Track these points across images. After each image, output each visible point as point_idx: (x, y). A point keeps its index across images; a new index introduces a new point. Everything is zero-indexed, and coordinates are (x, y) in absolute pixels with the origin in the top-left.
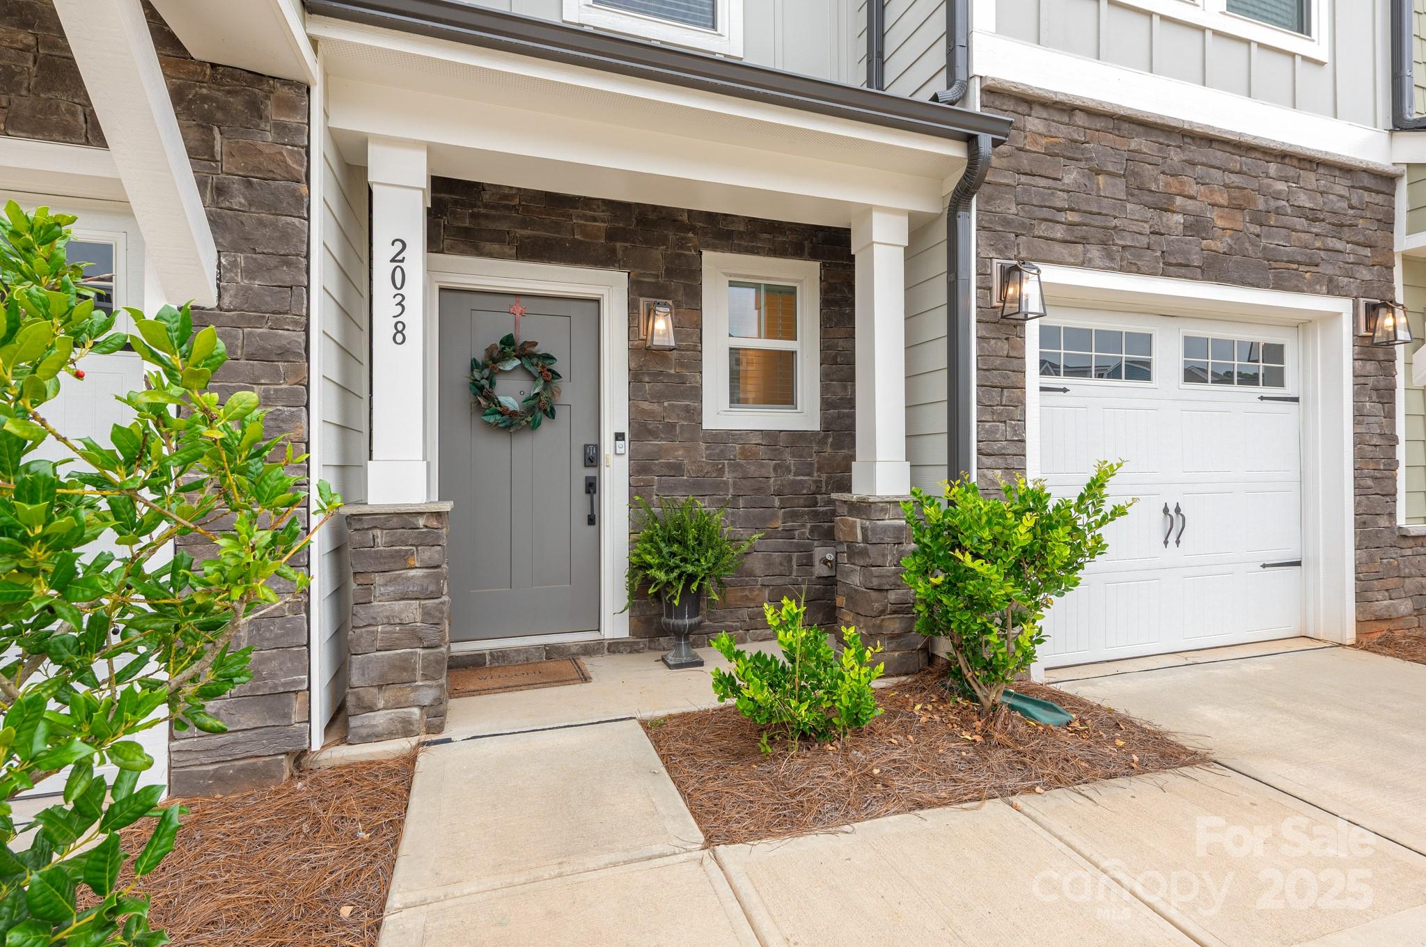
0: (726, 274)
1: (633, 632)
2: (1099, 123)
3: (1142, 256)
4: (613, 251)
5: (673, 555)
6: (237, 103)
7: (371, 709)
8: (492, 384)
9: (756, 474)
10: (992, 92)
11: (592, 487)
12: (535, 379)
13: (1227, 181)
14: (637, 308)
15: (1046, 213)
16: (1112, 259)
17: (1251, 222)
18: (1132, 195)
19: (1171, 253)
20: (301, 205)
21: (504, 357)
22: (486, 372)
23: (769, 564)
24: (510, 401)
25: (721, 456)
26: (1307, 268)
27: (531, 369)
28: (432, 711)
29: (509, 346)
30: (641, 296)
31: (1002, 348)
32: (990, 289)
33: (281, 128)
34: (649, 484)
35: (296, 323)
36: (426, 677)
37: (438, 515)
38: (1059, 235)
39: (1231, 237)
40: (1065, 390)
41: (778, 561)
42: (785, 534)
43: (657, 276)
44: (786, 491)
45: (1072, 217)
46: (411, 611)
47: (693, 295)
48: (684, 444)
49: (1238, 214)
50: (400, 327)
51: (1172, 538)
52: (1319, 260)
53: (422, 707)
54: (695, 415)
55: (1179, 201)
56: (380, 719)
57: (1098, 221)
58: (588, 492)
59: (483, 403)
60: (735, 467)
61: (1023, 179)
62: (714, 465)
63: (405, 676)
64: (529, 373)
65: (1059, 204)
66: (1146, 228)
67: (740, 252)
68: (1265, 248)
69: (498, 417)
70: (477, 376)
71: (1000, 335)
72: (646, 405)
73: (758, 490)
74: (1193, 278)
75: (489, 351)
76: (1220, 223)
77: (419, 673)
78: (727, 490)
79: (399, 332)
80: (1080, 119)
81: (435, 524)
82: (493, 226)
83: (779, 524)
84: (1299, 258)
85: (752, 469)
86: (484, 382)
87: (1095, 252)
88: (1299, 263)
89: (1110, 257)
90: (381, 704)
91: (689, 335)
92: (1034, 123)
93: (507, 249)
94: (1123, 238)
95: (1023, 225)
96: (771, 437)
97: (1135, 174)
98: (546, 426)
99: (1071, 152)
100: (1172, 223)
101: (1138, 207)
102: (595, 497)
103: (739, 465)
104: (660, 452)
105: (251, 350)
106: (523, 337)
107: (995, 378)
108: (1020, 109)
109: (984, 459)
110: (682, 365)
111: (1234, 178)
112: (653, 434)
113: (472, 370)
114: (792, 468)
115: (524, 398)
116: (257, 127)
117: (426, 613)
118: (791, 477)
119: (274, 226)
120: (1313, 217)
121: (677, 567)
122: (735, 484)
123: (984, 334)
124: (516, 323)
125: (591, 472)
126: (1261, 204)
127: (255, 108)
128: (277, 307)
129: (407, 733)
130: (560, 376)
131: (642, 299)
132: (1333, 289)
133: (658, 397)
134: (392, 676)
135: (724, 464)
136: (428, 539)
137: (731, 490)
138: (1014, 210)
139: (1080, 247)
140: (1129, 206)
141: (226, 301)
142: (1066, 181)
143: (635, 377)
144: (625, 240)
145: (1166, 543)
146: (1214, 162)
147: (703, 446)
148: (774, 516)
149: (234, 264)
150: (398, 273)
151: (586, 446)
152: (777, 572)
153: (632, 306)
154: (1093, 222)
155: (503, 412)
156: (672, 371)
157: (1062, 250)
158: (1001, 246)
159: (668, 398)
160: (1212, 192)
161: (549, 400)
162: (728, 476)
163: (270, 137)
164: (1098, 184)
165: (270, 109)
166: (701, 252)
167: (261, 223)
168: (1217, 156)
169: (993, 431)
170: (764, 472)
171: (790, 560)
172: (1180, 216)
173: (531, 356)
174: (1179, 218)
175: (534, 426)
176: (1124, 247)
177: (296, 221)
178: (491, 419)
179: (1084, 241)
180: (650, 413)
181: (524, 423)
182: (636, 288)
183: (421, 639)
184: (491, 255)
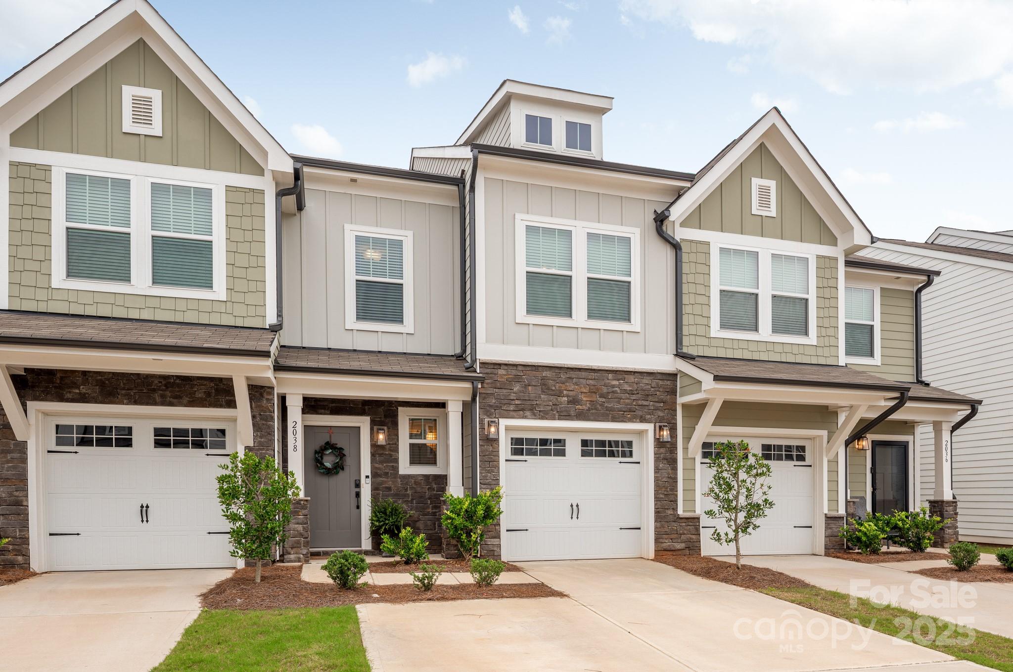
0: (408, 416)
1: (373, 548)
2: (528, 369)
3: (548, 413)
4: (364, 410)
5: (381, 517)
6: (257, 394)
7: (290, 554)
8: (322, 459)
9: (420, 491)
10: (484, 364)
11: (358, 495)
12: (337, 456)
13: (588, 383)
14: (373, 430)
15: (506, 401)
16: (535, 416)
17: (600, 397)
18: (544, 392)
19: (561, 412)
20: (272, 418)
21: (326, 449)
22: (320, 455)
23: (426, 525)
24: (328, 465)
25: (407, 484)
26: (629, 413)
27: (335, 453)
28: (306, 556)
29: (329, 445)
30: (375, 425)
31: (489, 449)
32: (485, 429)
33: (268, 400)
34: (378, 494)
35: (271, 449)
36: (304, 546)
37: (307, 500)
38: (512, 409)
39: (589, 404)
40: (526, 461)
41: (429, 524)
42: (433, 514)
43: (381, 418)
44: (433, 498)
45: (517, 402)
46: (300, 528)
47: (395, 424)
48: (392, 480)
49: (594, 395)
50: (295, 446)
51: (575, 516)
52: (635, 410)
53: (303, 555)
54: (396, 469)
55: (565, 392)
56: (292, 557)
57: (529, 403)
58: (356, 497)
59: (319, 465)
60: (412, 488)
61: (497, 390)
62: (403, 487)
63: (298, 545)
64: (335, 454)
65: (512, 398)
66: (551, 403)
67: (413, 407)
68: (606, 407)
69: (324, 470)
70: (317, 456)
71: (488, 444)
72: (377, 465)
73: (421, 497)
74: (572, 420)
75: (321, 447)
76: (584, 399)
77: (302, 545)
78: (409, 497)
79: (295, 448)
80: (520, 368)
81: (306, 503)
82: (322, 404)
83: (430, 510)
84: (624, 410)
85: (419, 489)
86: (319, 458)
87: (528, 413)
88: (624, 412)
89: (534, 415)
90: (292, 553)
91: (393, 439)
92: (501, 372)
93: (326, 412)
94: (539, 408)
95: (497, 406)
96: (426, 477)
97: (544, 385)
98: (341, 473)
99: (517, 379)
100: (562, 401)
101: (546, 396)
102: (359, 499)
103: (413, 487)
104: (383, 483)
105: (262, 457)
106: (333, 441)
107: (486, 458)
108: (496, 367)
109: (482, 486)
110: (391, 450)
111: (591, 381)
112: (380, 476)
113: (315, 454)
114: (435, 489)
115: (333, 463)
116: (262, 399)
117: (304, 528)
118: (435, 492)
119: (266, 425)
120: (631, 393)
121: (383, 521)
122: (412, 494)
123: (482, 444)
124: (330, 437)
125: (357, 490)
126: (605, 390)
127: (262, 395)
128: (267, 446)
129: (299, 561)
130: (345, 456)
131: (375, 427)
132: (643, 420)
133: (381, 462)
134: (295, 545)
135: (407, 487)
136: (304, 507)
137: (410, 497)
138: (494, 401)
139: (521, 412)
140: (542, 396)
141: (255, 445)
142: (514, 390)
143: (373, 455)
144: (368, 406)
145: (572, 518)
146: (581, 377)
147: (399, 480)
148: (428, 507)
149: (257, 435)
150: (295, 431)
151: (356, 480)
152: (429, 528)
153: (372, 429)
154: (526, 403)
155: (326, 468)
156: (387, 453)
157: (513, 414)
158: (488, 414)
159: (385, 462)
160: (581, 388)
161: (342, 464)
162: (409, 492)
163: (265, 402)
164: (529, 390)
165: (265, 395)
166: (398, 408)
167: (263, 424)
168: (584, 374)
169: (486, 476)
170: (424, 490)
171: (435, 524)
172: (566, 398)
173: (336, 448)
174: (566, 399)
175: (337, 473)
176: (539, 411)
177: (271, 423)
178: (322, 471)
179: (523, 410)
180: (379, 469)
181: (333, 472)
182: (373, 423)
183: (302, 536)
184: (321, 414)
